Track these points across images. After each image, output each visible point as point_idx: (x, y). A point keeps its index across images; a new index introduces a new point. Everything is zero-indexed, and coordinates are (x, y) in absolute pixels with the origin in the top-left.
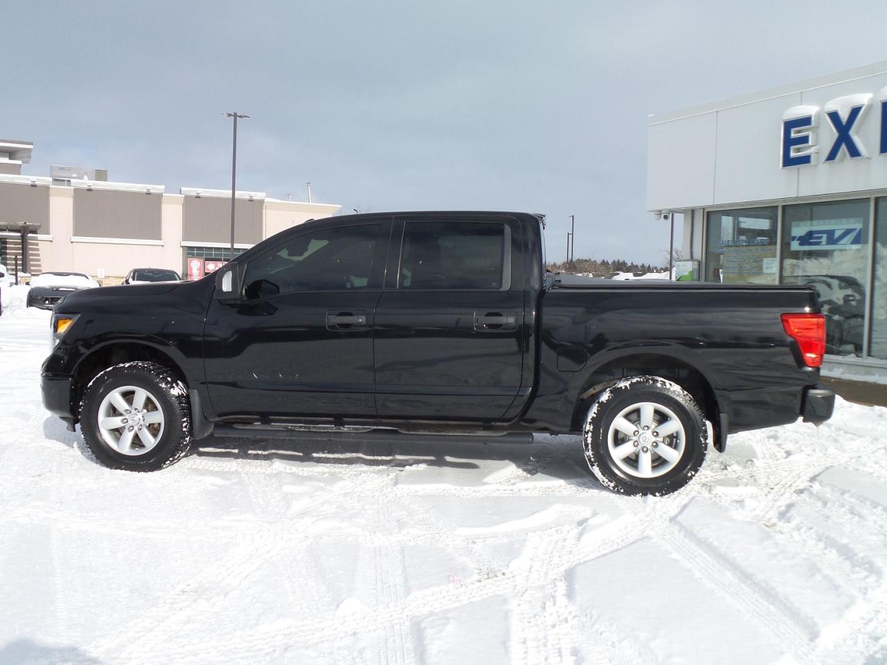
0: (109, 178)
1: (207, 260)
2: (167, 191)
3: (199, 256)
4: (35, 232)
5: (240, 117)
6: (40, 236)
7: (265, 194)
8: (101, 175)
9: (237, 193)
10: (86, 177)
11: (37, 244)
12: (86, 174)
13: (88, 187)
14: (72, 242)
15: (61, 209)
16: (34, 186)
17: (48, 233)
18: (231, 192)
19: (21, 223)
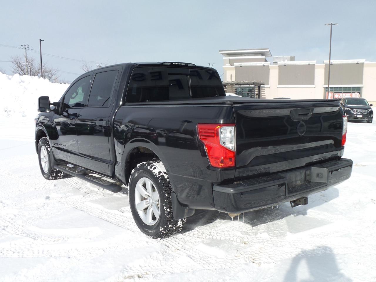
0: (295, 60)
1: (335, 93)
2: (317, 63)
3: (331, 91)
4: (264, 84)
5: (334, 24)
6: (265, 86)
7: (365, 60)
8: (292, 59)
9: (331, 61)
10: (286, 60)
11: (264, 89)
12: (286, 59)
13: (284, 65)
14: (278, 88)
15: (274, 75)
16: (264, 66)
17: (268, 84)
18: (329, 61)
19: (253, 81)
